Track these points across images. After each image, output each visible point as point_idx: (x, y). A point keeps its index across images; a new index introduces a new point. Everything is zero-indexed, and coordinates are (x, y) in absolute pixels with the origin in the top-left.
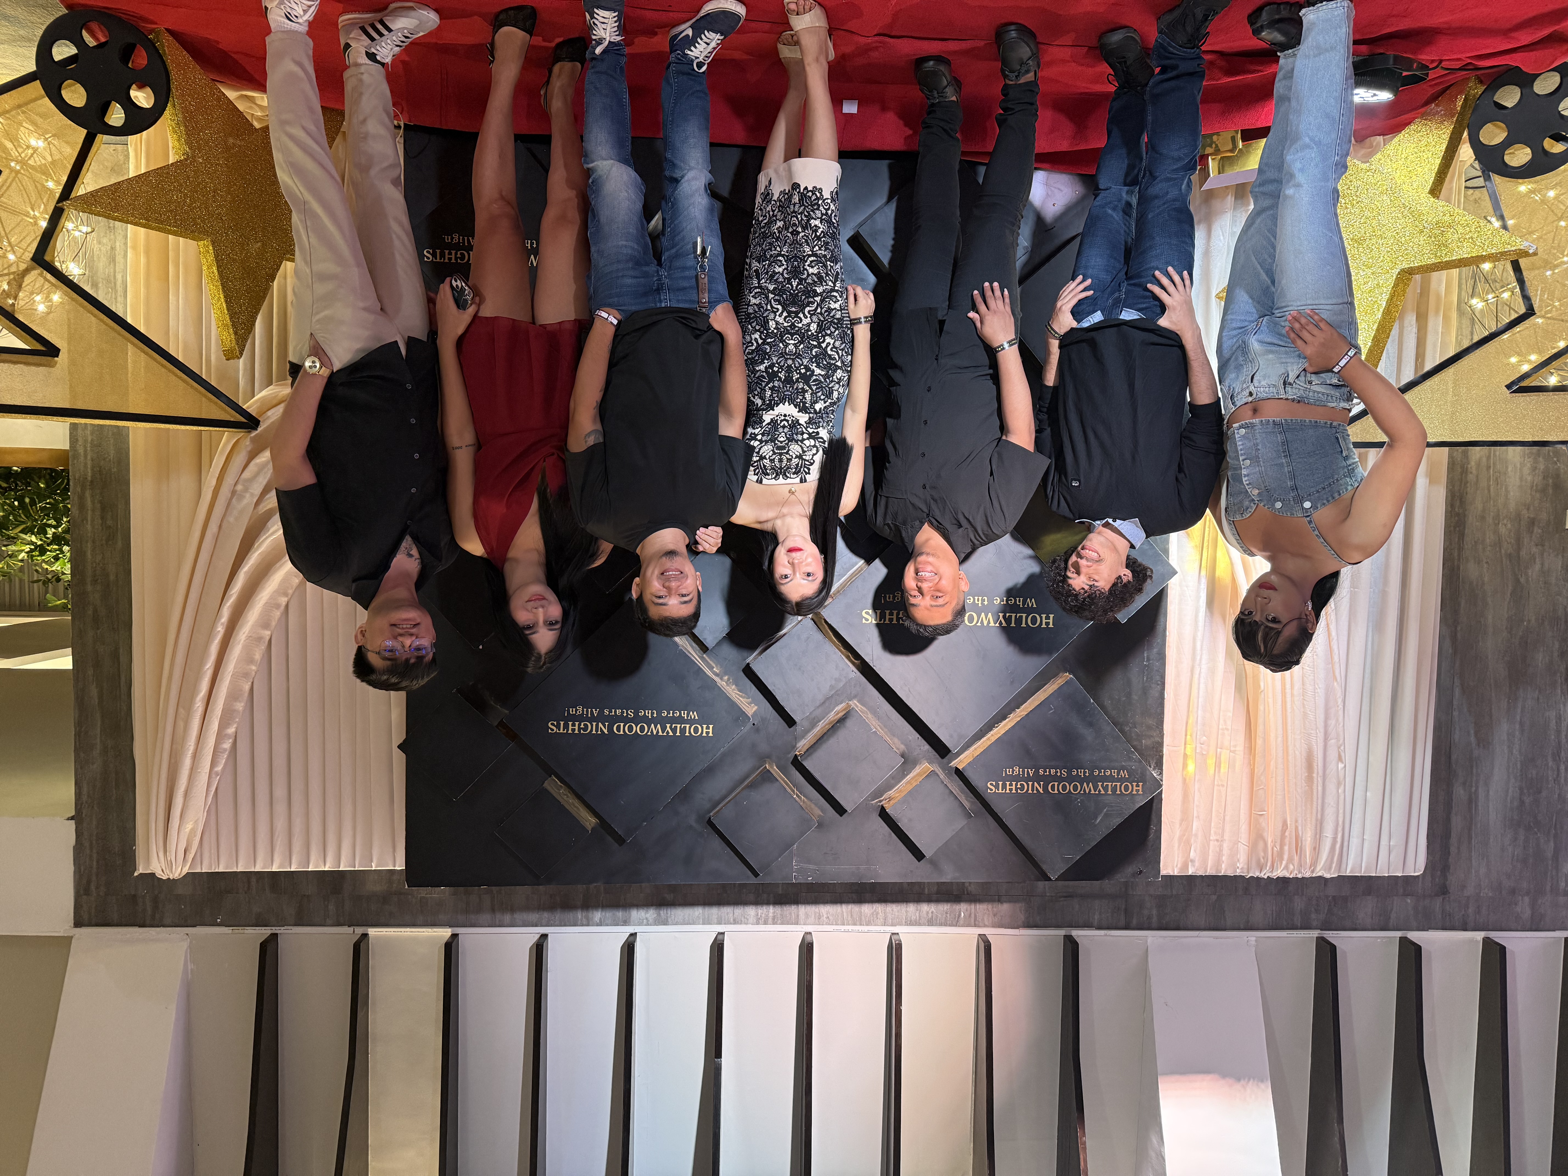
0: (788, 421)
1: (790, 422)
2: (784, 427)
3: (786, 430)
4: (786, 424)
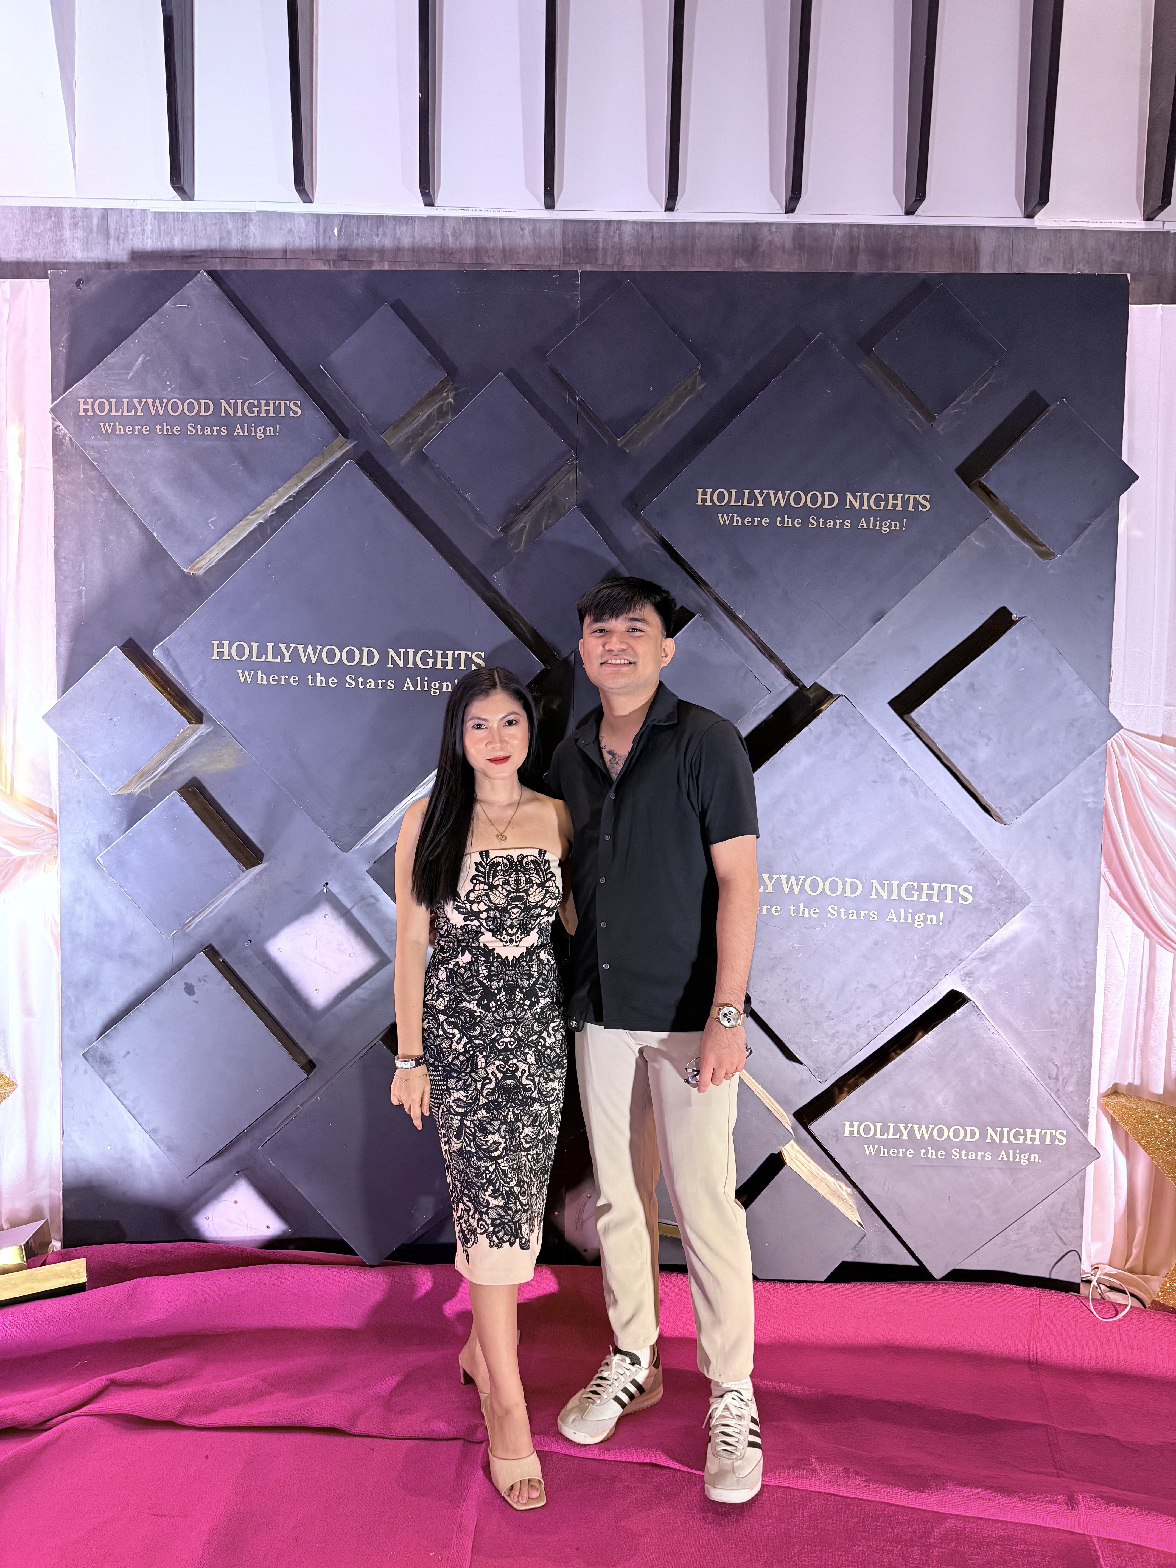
0: (508, 934)
1: (504, 932)
2: (512, 927)
3: (508, 922)
4: (510, 931)
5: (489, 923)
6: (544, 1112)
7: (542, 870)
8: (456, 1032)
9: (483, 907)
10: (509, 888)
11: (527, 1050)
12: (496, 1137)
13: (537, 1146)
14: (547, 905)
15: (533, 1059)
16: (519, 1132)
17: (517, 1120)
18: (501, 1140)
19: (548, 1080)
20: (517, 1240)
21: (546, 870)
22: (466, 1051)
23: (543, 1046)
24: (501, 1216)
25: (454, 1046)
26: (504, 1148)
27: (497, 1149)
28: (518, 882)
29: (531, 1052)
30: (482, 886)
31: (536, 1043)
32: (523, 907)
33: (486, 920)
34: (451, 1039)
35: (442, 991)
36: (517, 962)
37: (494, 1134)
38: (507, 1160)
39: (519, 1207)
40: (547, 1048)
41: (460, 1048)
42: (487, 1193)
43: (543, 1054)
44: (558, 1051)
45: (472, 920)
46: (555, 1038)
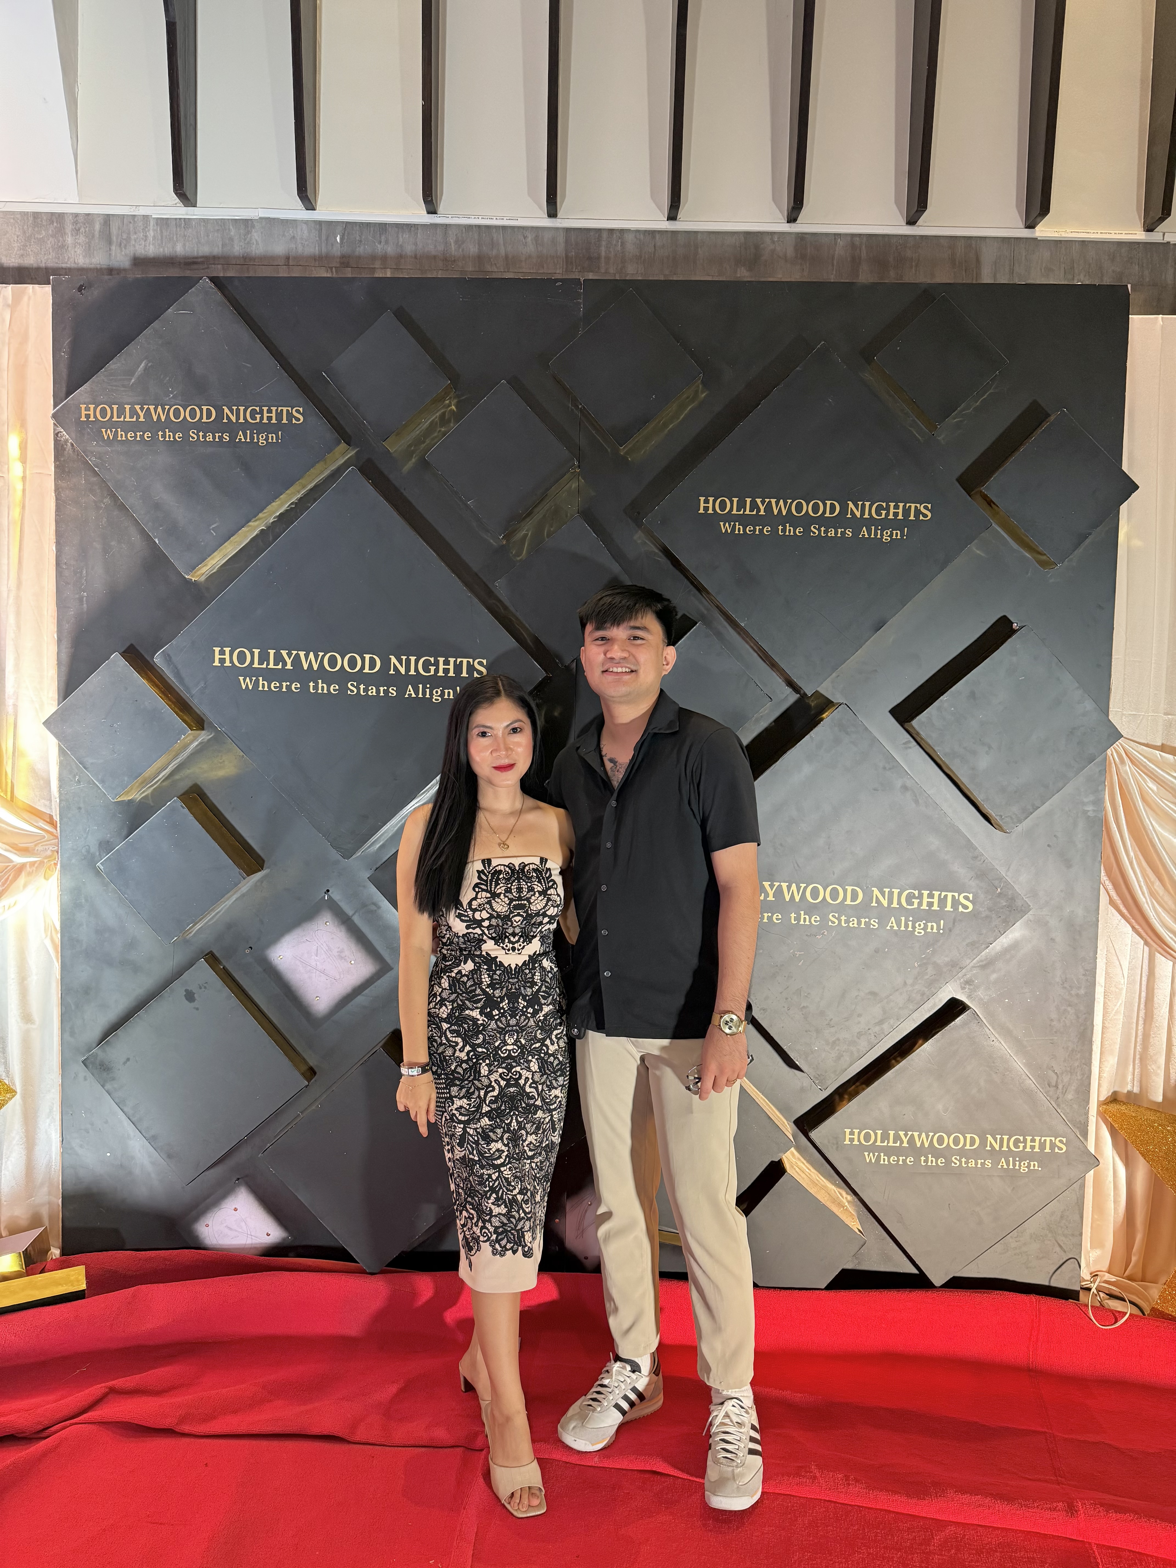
0: (510, 942)
1: (507, 940)
2: (514, 934)
3: (510, 930)
4: (512, 939)
5: (491, 932)
6: (547, 1120)
7: (543, 878)
8: (459, 1040)
9: (485, 915)
10: (510, 896)
11: (530, 1058)
12: (499, 1145)
13: (540, 1154)
14: (549, 913)
15: (536, 1067)
16: (522, 1140)
17: (520, 1128)
18: (503, 1148)
19: (551, 1087)
20: (520, 1248)
21: (548, 878)
22: (470, 1059)
23: (546, 1053)
24: (504, 1224)
25: (457, 1054)
26: (507, 1156)
27: (500, 1157)
28: (520, 890)
29: (534, 1060)
30: (484, 894)
31: (539, 1050)
32: (525, 915)
33: (488, 927)
34: (454, 1047)
35: (445, 1000)
36: (519, 970)
37: (497, 1141)
38: (510, 1168)
39: (522, 1215)
40: (550, 1055)
41: (463, 1056)
42: (490, 1201)
43: (546, 1062)
44: (561, 1059)
45: (474, 928)
46: (559, 1046)
